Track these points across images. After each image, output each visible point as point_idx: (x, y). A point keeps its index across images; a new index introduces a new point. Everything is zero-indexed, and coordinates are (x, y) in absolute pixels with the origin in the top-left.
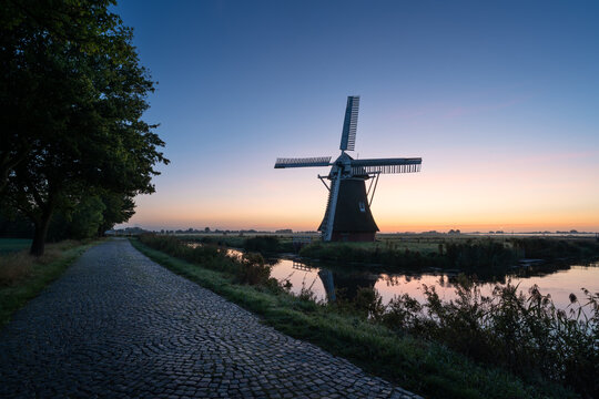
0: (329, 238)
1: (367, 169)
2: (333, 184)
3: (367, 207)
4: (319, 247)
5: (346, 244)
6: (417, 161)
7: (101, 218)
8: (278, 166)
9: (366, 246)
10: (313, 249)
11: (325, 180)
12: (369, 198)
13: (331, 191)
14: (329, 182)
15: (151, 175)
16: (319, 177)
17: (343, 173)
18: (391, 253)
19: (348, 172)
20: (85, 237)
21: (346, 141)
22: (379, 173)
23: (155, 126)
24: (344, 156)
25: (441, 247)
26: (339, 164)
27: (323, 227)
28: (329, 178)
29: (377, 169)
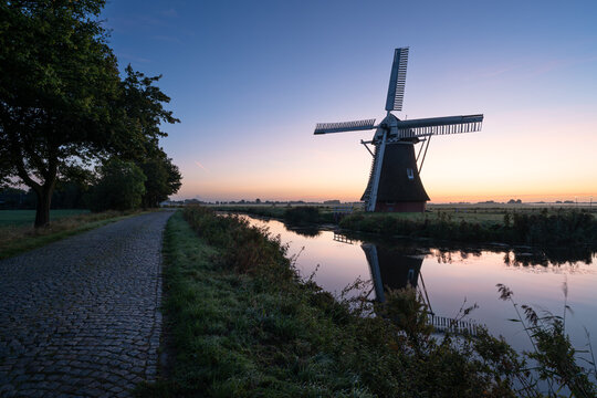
0: (373, 208)
1: (416, 131)
2: (377, 150)
3: (417, 174)
4: (361, 218)
5: (390, 214)
6: (478, 118)
8: (318, 132)
9: (413, 217)
10: (354, 220)
11: (369, 145)
12: (419, 164)
13: (376, 156)
14: (372, 148)
16: (363, 142)
17: (389, 136)
18: (443, 225)
19: (395, 136)
21: (392, 101)
22: (430, 135)
23: (156, 79)
24: (391, 118)
25: (507, 218)
26: (384, 126)
27: (366, 196)
28: (373, 143)
29: (428, 130)
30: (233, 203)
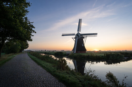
0: (75, 52)
1: (84, 36)
3: (84, 45)
5: (80, 54)
6: (96, 34)
7: (20, 48)
8: (63, 35)
9: (85, 54)
10: (72, 55)
11: (74, 39)
12: (84, 43)
13: (75, 41)
14: (75, 39)
15: (31, 36)
16: (72, 38)
17: (78, 37)
19: (79, 37)
20: (16, 53)
22: (87, 37)
24: (78, 33)
26: (77, 35)
27: (73, 50)
28: (75, 38)
30: (39, 51)
